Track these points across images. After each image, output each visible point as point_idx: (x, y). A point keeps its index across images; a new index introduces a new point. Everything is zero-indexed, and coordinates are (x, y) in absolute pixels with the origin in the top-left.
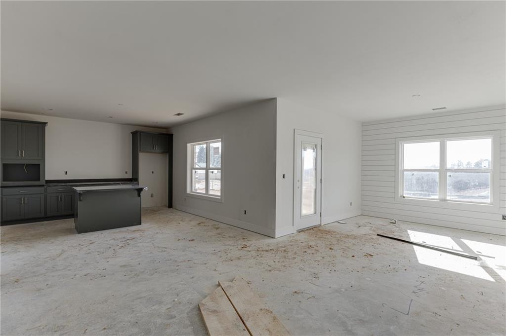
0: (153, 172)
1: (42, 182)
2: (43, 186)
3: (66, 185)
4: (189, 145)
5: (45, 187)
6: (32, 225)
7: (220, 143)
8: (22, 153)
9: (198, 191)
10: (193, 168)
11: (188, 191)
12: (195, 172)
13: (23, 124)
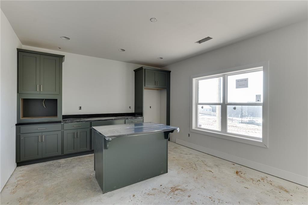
0: (150, 107)
1: (59, 118)
2: (60, 122)
3: (82, 121)
4: (194, 80)
5: (62, 123)
6: (49, 165)
7: (262, 71)
8: (40, 86)
9: (202, 127)
10: (197, 104)
11: (194, 127)
12: (202, 107)
13: (41, 55)
